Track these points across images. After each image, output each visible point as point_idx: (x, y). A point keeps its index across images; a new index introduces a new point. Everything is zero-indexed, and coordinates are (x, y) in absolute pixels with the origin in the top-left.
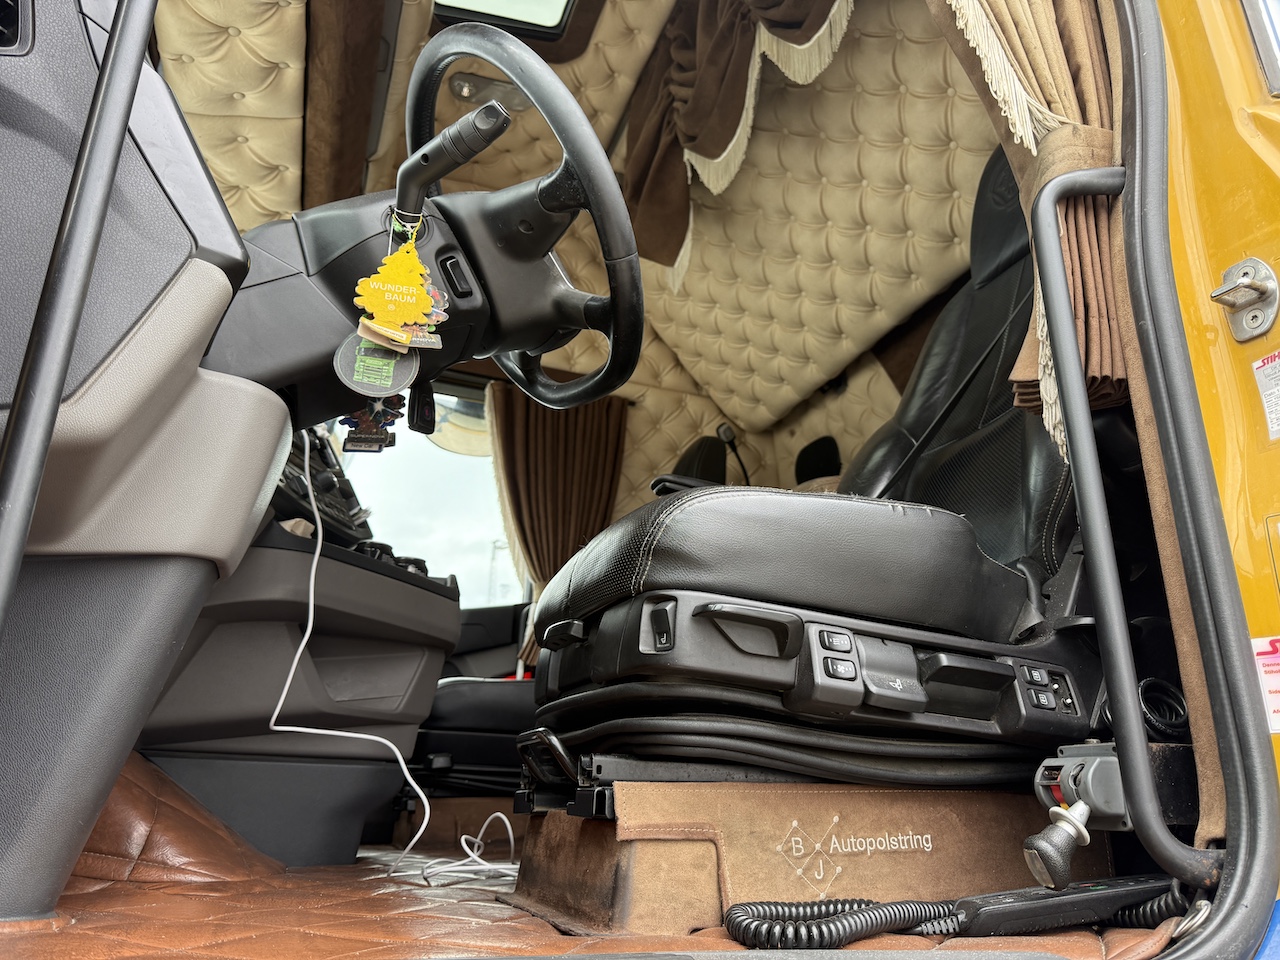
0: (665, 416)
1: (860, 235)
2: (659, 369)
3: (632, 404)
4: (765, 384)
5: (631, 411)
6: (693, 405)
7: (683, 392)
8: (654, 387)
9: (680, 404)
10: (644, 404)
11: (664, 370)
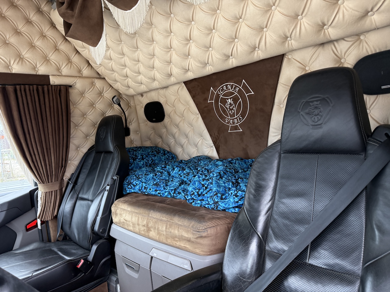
0: (86, 91)
1: (187, 44)
2: (81, 68)
3: (71, 86)
4: (134, 83)
5: (70, 90)
6: (99, 84)
7: (93, 78)
8: (80, 77)
9: (93, 84)
10: (76, 86)
11: (83, 68)
